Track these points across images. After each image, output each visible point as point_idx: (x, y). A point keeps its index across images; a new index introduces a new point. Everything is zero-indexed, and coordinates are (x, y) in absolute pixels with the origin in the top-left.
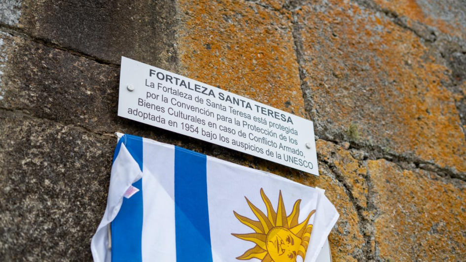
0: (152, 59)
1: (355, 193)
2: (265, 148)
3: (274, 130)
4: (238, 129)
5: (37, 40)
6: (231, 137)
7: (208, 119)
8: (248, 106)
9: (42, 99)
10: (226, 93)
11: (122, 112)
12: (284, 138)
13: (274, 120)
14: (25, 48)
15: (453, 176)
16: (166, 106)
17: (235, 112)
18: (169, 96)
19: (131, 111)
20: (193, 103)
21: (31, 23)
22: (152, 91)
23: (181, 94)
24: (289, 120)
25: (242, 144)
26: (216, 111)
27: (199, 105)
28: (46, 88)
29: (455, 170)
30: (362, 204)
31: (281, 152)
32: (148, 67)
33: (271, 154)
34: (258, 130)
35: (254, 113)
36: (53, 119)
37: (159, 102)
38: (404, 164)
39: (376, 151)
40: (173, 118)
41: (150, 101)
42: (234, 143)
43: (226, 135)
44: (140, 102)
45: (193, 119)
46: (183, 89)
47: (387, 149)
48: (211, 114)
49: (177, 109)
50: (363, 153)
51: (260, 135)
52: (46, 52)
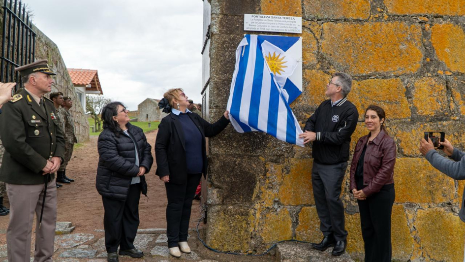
0: (253, 12)
1: (316, 35)
2: (284, 29)
3: (288, 23)
4: (276, 25)
5: (225, 15)
6: (274, 28)
7: (267, 25)
8: (280, 18)
9: (227, 30)
10: (273, 16)
11: (245, 29)
12: (291, 25)
13: (288, 20)
14: (222, 19)
15: (360, 21)
16: (256, 24)
17: (276, 21)
18: (257, 21)
19: (247, 28)
20: (264, 22)
21: (223, 11)
22: (252, 21)
23: (260, 20)
24: (294, 19)
25: (277, 30)
26: (270, 22)
27: (266, 22)
28: (228, 27)
29: (361, 19)
30: (318, 38)
31: (290, 29)
32: (251, 15)
33: (286, 30)
34: (283, 24)
35: (282, 20)
36: (230, 34)
37: (254, 24)
38: (338, 22)
39: (328, 20)
40: (258, 27)
41: (252, 24)
42: (275, 30)
43: (273, 28)
44: (250, 25)
45: (264, 26)
46: (261, 19)
47: (331, 18)
48: (268, 23)
49: (259, 24)
50: (321, 22)
51: (283, 26)
52: (227, 18)
